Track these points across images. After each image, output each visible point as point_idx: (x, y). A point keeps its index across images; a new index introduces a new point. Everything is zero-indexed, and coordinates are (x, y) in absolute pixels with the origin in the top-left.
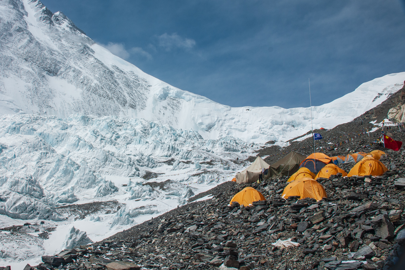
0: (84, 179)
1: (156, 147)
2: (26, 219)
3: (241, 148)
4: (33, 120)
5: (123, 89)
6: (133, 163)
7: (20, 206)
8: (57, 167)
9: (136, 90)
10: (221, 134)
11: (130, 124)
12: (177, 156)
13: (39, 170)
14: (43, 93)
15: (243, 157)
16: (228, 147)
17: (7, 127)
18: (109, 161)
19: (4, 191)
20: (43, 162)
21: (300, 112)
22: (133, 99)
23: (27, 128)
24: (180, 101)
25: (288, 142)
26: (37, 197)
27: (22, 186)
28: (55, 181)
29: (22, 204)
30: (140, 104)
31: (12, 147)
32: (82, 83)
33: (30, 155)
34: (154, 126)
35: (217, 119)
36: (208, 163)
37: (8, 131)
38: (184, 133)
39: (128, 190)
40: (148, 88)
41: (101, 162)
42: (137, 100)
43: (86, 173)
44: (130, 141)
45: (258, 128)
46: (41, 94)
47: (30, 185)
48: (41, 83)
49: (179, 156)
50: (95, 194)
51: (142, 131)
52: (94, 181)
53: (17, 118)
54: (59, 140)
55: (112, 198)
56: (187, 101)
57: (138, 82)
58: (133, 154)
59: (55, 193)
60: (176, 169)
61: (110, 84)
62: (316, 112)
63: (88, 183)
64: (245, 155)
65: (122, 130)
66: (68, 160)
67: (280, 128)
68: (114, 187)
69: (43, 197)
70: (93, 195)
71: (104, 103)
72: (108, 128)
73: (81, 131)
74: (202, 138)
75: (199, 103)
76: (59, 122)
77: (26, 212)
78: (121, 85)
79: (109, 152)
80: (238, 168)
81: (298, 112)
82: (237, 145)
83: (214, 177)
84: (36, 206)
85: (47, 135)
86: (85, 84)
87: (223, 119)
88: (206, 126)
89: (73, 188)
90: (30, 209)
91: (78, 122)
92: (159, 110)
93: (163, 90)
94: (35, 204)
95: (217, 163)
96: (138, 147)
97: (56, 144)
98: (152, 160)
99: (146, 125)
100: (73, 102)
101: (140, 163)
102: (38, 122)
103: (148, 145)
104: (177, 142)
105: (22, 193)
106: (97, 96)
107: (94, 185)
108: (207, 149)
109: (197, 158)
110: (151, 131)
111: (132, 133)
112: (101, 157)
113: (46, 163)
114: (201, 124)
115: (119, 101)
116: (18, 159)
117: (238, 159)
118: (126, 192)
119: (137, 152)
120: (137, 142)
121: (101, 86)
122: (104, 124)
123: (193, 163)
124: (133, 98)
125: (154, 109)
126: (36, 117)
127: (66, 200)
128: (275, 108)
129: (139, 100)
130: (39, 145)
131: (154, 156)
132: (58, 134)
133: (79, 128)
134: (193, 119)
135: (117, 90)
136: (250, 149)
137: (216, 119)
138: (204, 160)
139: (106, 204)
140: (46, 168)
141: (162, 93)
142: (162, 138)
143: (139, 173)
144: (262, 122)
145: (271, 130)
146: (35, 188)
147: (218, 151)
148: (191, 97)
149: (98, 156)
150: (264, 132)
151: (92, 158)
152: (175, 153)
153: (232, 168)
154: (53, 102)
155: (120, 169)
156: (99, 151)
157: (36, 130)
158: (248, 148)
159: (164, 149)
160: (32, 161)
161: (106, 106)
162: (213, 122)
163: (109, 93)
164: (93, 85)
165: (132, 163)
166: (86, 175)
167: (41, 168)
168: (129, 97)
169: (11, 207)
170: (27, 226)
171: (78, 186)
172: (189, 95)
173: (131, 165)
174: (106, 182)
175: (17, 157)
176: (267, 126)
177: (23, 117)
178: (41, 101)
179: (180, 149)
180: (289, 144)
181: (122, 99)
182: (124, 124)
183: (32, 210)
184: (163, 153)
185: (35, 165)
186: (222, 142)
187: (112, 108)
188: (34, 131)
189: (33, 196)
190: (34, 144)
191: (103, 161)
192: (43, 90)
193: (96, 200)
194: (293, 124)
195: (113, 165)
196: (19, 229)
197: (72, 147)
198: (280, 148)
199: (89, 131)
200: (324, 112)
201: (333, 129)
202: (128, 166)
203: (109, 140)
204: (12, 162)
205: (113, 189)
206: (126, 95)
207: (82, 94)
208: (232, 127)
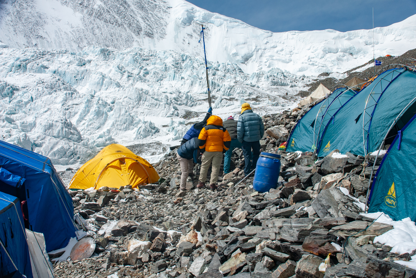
0: (120, 120)
1: (194, 84)
2: (67, 164)
3: (291, 82)
4: (39, 55)
5: (136, 12)
6: (171, 101)
7: (58, 151)
8: (87, 108)
9: (152, 13)
10: (260, 67)
11: (159, 58)
12: (218, 92)
13: (66, 113)
14: (28, 18)
15: (292, 92)
16: (275, 81)
17: (8, 64)
18: (143, 100)
19: (38, 135)
20: (69, 104)
21: (360, 35)
22: (149, 25)
23: (35, 65)
24: (209, 27)
25: (346, 74)
26: (75, 140)
27: (57, 130)
28: (88, 125)
29: (60, 149)
30: (159, 31)
31: (25, 88)
32: (80, 4)
33: (52, 96)
34: (186, 59)
35: (256, 48)
36: (254, 99)
37: (11, 69)
38: (221, 66)
39: (171, 130)
40: (167, 11)
41: (134, 101)
42: (155, 26)
43: (122, 114)
44: (161, 77)
45: (307, 58)
46: (25, 20)
47: (66, 128)
48: (25, 5)
49: (221, 93)
50: (134, 136)
51: (173, 66)
52: (132, 122)
53: (17, 52)
54: (79, 78)
55: (154, 140)
56: (218, 26)
57: (154, 2)
58: (169, 91)
59: (89, 137)
60: (218, 107)
61: (118, 6)
62: (381, 34)
63: (125, 125)
64: (295, 89)
65: (149, 65)
66: (99, 100)
67: (334, 56)
68: (155, 128)
69: (82, 140)
70: (132, 137)
71: (112, 31)
72: (134, 63)
73: (102, 67)
74: (242, 72)
75: (233, 28)
76: (74, 57)
77: (66, 157)
78: (133, 7)
79: (142, 90)
80: (288, 104)
81: (358, 36)
82: (285, 78)
83: (262, 114)
84: (76, 150)
85: (63, 73)
86: (86, 6)
87: (263, 48)
88: (242, 57)
89: (109, 131)
90: (69, 154)
91: (97, 57)
92: (183, 38)
93: (186, 13)
94: (74, 148)
95: (264, 99)
96: (173, 83)
97: (75, 83)
98: (191, 97)
99: (177, 58)
100: (71, 30)
101: (177, 101)
102: (46, 58)
103: (185, 81)
104: (216, 76)
105: (58, 137)
106: (103, 22)
107: (132, 127)
108: (251, 83)
109: (241, 95)
110: (183, 65)
111: (162, 68)
112: (134, 96)
113: (73, 104)
114: (236, 54)
115: (131, 28)
116: (39, 102)
117: (287, 94)
118: (168, 132)
119: (174, 90)
120: (171, 78)
121: (107, 8)
122: (129, 58)
123: (237, 100)
124: (149, 23)
125: (176, 37)
126: (42, 51)
127: (104, 143)
128: (328, 31)
129: (156, 26)
130: (58, 85)
131: (192, 93)
132: (76, 72)
133: (100, 64)
134: (226, 49)
135: (127, 13)
136: (300, 83)
137: (254, 48)
138: (249, 96)
139: (149, 145)
140: (73, 110)
141: (186, 17)
142: (198, 72)
143: (178, 113)
144: (311, 50)
145: (323, 59)
146: (72, 131)
147: (264, 86)
148: (223, 21)
149: (131, 95)
150: (314, 62)
151: (123, 97)
152: (216, 90)
153: (282, 104)
154: (45, 31)
155: (157, 109)
156: (131, 90)
157: (47, 68)
158: (298, 82)
159: (203, 85)
160: (55, 103)
161: (115, 35)
162: (251, 52)
163: (118, 17)
164: (96, 7)
165: (169, 101)
166: (122, 115)
167: (68, 111)
168: (143, 23)
169: (49, 152)
170: (70, 171)
171: (114, 129)
172: (220, 18)
173: (168, 104)
174: (145, 122)
175: (35, 99)
176: (318, 55)
177: (25, 52)
178: (28, 30)
179: (221, 85)
180: (346, 76)
181: (135, 26)
182: (151, 57)
183: (72, 154)
184: (202, 89)
185: (60, 107)
186: (269, 75)
187: (123, 37)
188: (45, 68)
189: (70, 139)
190: (51, 84)
191: (136, 100)
192: (29, 14)
193: (137, 143)
194: (351, 52)
195: (148, 105)
196: (62, 174)
197: (96, 86)
198: (336, 80)
199: (113, 67)
200: (392, 34)
201: (402, 56)
202: (165, 105)
203: (137, 76)
204: (30, 105)
205: (153, 130)
206: (141, 20)
207: (83, 19)
208: (274, 58)
